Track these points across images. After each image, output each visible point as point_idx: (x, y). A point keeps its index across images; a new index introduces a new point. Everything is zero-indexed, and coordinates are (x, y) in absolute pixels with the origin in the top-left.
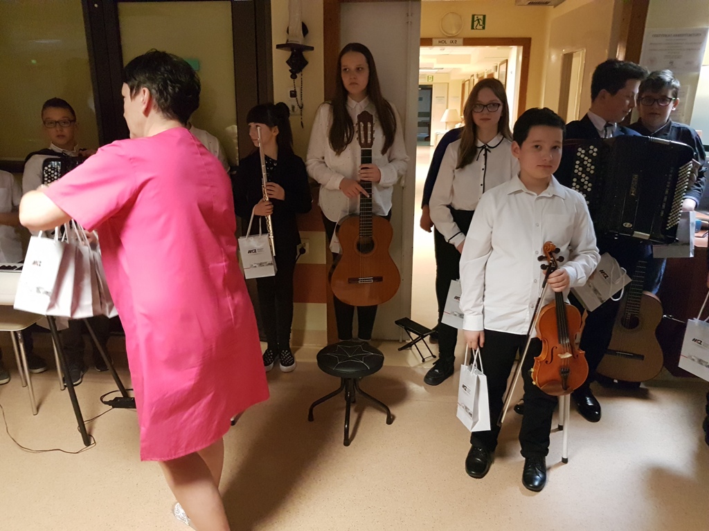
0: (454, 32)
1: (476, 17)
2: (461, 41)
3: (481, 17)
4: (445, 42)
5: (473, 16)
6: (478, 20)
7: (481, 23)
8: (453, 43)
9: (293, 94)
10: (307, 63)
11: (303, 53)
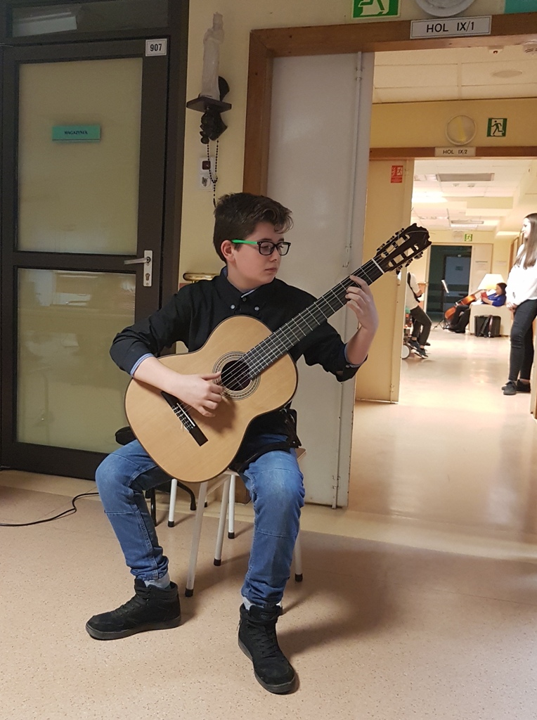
0: (463, 139)
1: (493, 121)
2: (472, 151)
3: (501, 121)
4: (451, 152)
5: (490, 120)
6: (497, 125)
7: (501, 128)
8: (463, 154)
9: (206, 165)
10: (226, 127)
11: (221, 114)
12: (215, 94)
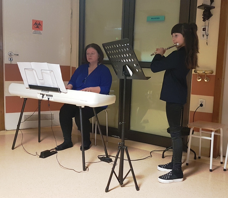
9: (204, 29)
10: (212, 15)
11: (211, 10)
12: (208, 3)
